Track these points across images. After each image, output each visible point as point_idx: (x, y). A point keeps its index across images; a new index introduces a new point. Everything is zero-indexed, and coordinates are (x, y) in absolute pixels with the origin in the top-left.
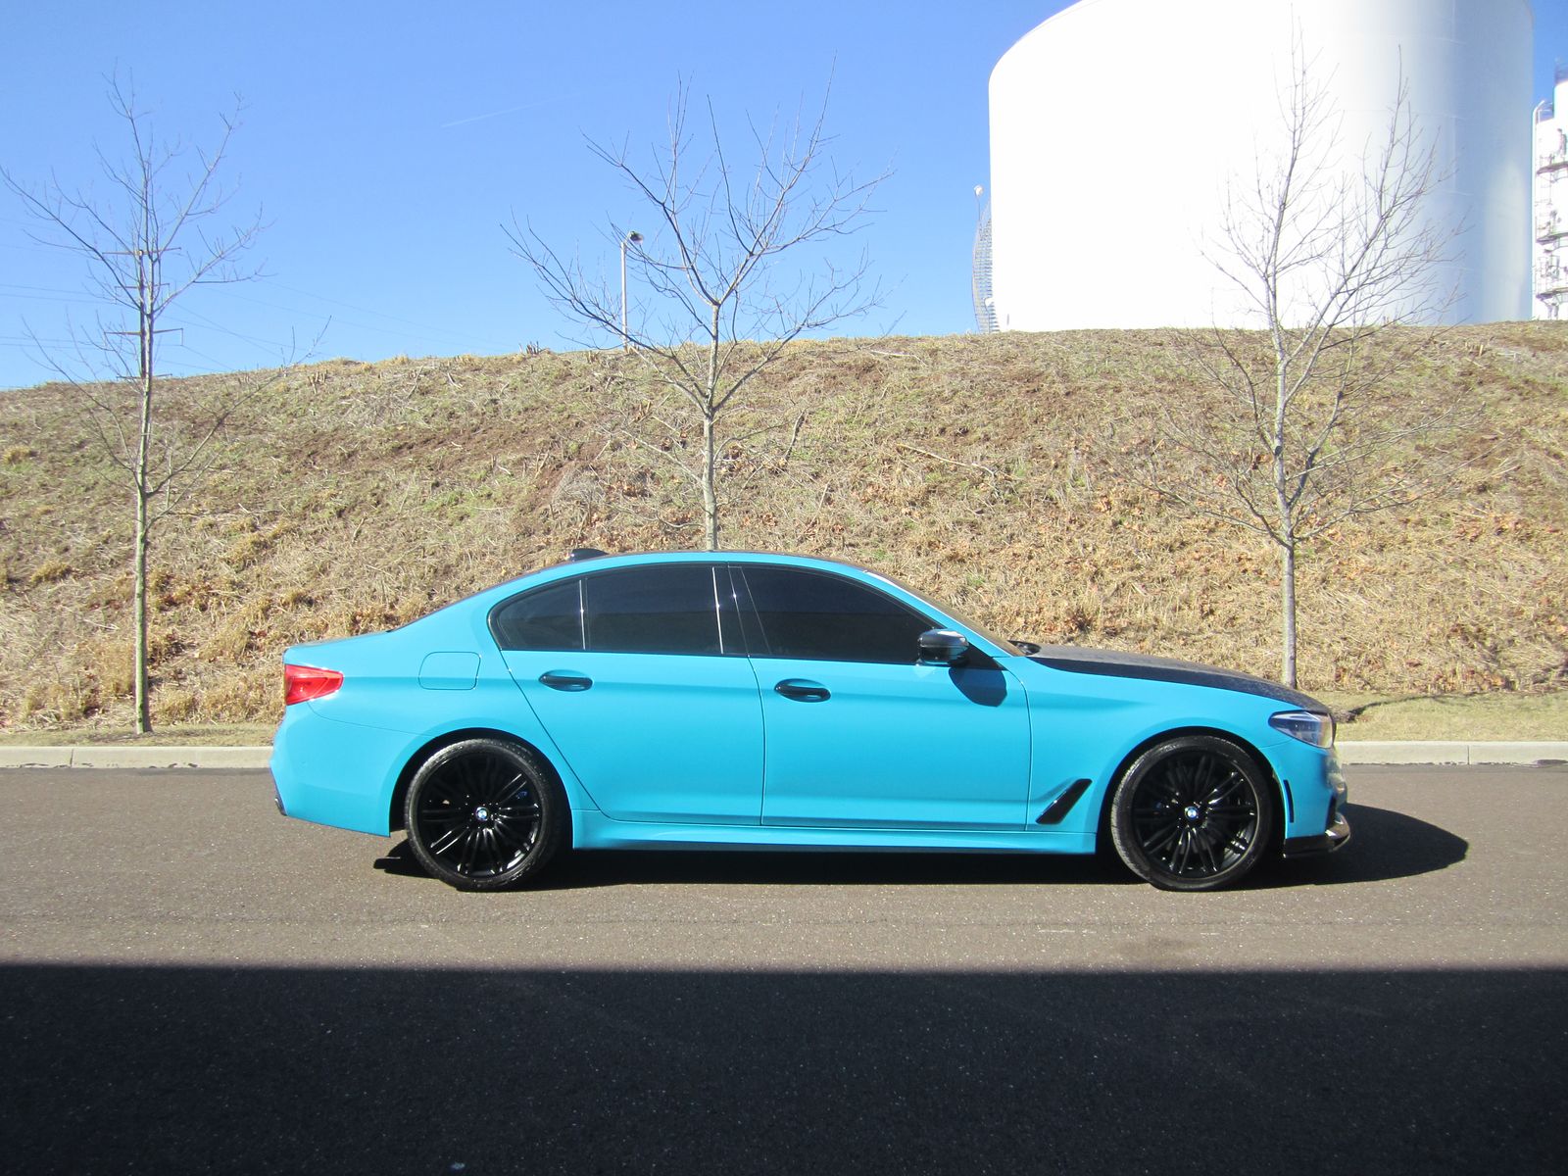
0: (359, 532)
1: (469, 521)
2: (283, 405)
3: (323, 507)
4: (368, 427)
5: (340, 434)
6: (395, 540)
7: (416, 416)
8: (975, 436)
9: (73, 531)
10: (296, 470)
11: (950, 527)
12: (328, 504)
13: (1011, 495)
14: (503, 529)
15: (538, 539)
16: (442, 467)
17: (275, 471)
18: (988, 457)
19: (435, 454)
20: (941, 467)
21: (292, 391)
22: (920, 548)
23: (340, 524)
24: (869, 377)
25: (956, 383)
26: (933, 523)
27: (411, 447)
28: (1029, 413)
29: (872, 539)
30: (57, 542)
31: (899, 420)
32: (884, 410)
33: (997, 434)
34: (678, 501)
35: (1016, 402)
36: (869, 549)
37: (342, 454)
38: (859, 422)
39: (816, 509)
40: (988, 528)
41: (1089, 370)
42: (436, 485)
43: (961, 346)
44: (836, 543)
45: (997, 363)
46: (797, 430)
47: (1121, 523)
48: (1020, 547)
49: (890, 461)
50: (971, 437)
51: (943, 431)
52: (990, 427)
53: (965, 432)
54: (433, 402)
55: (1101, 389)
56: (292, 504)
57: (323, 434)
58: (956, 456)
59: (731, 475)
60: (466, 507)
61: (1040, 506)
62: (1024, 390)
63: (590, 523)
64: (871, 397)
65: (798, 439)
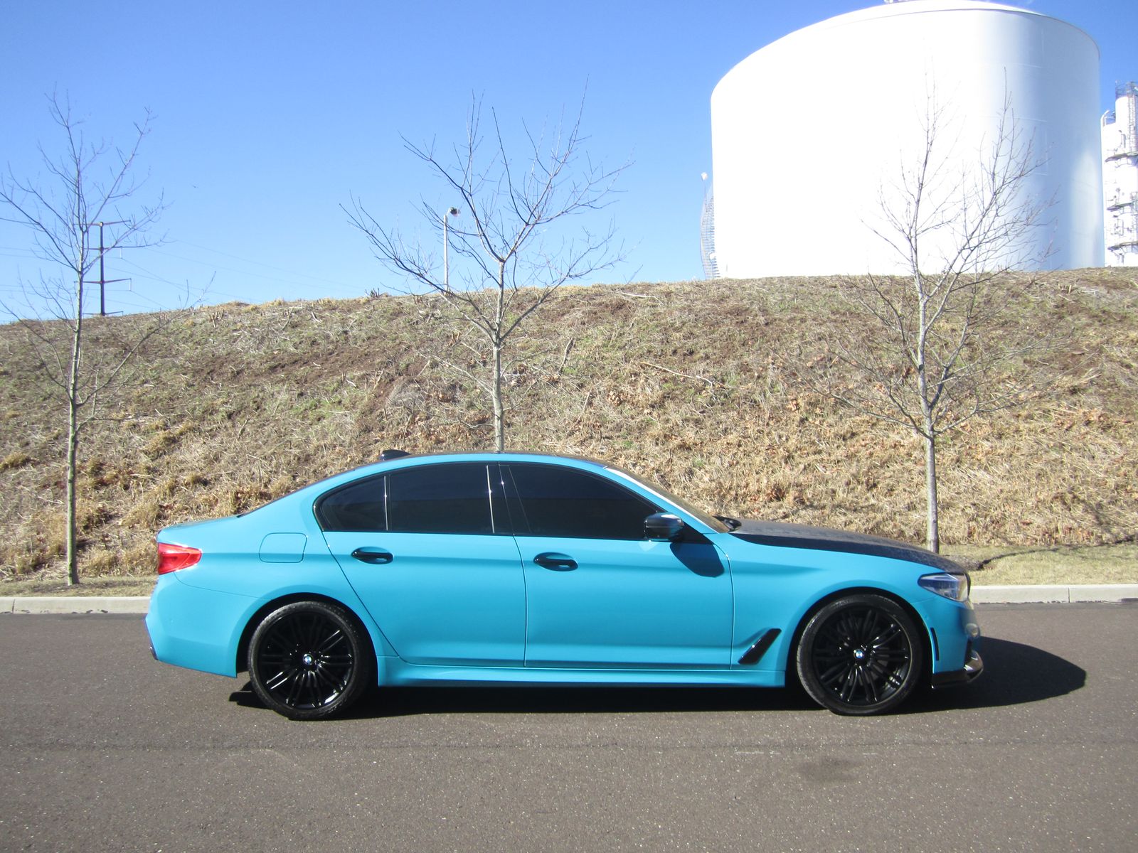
0: (244, 430)
1: (325, 422)
2: (191, 336)
3: (217, 411)
4: (252, 352)
5: (232, 357)
6: (269, 436)
7: (288, 344)
8: (698, 356)
9: (33, 430)
10: (198, 384)
11: (680, 423)
12: (221, 409)
13: (726, 400)
14: (349, 427)
15: (375, 435)
16: (306, 381)
17: (183, 385)
18: (708, 371)
19: (301, 371)
20: (674, 379)
21: (198, 326)
22: (658, 439)
23: (229, 424)
24: (621, 313)
25: (685, 317)
26: (667, 421)
27: (283, 367)
28: (738, 338)
29: (622, 432)
30: (20, 438)
31: (643, 344)
32: (631, 337)
33: (715, 354)
34: (479, 406)
35: (729, 330)
36: (620, 441)
37: (233, 372)
38: (613, 346)
39: (581, 412)
40: (708, 424)
41: (782, 306)
42: (301, 394)
43: (688, 289)
44: (596, 436)
45: (714, 302)
46: (568, 352)
47: (807, 419)
48: (732, 438)
49: (636, 374)
50: (696, 357)
51: (675, 352)
52: (710, 349)
53: (691, 353)
54: (301, 333)
55: (791, 320)
56: (195, 409)
57: (219, 357)
58: (685, 370)
59: (519, 386)
60: (323, 411)
61: (746, 407)
62: (734, 322)
63: (413, 422)
64: (622, 327)
65: (569, 359)
